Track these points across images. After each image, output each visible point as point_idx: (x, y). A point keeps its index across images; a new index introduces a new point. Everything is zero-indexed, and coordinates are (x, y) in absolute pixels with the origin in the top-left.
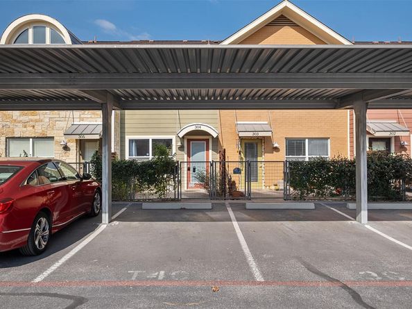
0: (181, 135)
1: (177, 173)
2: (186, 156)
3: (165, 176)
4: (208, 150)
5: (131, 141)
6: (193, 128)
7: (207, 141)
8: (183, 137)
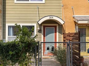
0: (40, 22)
1: (38, 51)
2: (42, 36)
3: (28, 54)
4: (56, 32)
5: (9, 27)
6: (48, 18)
7: (56, 27)
8: (41, 24)
